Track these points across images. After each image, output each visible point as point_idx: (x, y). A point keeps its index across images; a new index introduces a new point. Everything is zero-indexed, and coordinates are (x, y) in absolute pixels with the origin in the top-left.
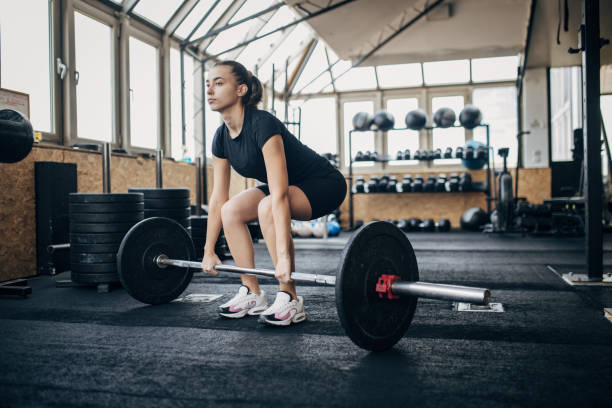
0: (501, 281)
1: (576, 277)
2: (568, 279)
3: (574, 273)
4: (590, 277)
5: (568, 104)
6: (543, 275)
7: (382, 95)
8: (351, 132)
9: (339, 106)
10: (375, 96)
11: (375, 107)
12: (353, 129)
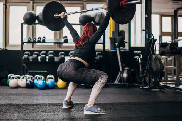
7: (33, 3)
8: (22, 24)
9: (6, 8)
10: (30, 3)
11: (28, 9)
12: (24, 22)
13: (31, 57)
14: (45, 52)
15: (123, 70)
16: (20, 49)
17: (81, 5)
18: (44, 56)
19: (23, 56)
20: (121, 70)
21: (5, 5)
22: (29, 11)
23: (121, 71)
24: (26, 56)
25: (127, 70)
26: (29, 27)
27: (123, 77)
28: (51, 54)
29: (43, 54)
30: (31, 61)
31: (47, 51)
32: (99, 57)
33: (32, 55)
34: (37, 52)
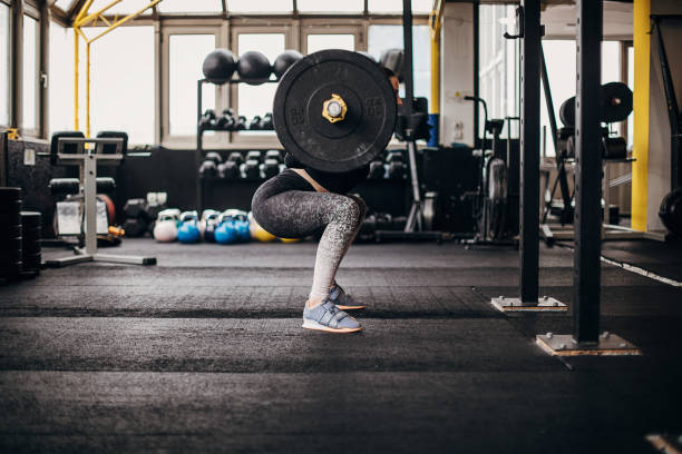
0: (417, 309)
1: (509, 301)
2: (498, 304)
3: (506, 296)
4: (523, 301)
5: (501, 54)
6: (468, 300)
7: (231, 26)
8: (200, 83)
9: (161, 41)
10: (220, 25)
11: (218, 45)
12: (204, 77)
13: (221, 167)
14: (257, 154)
15: (423, 198)
16: (193, 146)
17: (355, 29)
18: (255, 162)
19: (201, 163)
20: (417, 197)
21: (158, 35)
22: (219, 50)
23: (417, 202)
24: (208, 164)
25: (433, 198)
26: (220, 90)
27: (423, 217)
28: (271, 157)
29: (253, 158)
30: (222, 176)
31: (263, 152)
32: (395, 166)
33: (223, 162)
34: (237, 155)
